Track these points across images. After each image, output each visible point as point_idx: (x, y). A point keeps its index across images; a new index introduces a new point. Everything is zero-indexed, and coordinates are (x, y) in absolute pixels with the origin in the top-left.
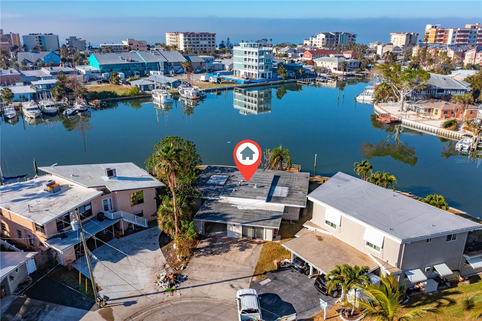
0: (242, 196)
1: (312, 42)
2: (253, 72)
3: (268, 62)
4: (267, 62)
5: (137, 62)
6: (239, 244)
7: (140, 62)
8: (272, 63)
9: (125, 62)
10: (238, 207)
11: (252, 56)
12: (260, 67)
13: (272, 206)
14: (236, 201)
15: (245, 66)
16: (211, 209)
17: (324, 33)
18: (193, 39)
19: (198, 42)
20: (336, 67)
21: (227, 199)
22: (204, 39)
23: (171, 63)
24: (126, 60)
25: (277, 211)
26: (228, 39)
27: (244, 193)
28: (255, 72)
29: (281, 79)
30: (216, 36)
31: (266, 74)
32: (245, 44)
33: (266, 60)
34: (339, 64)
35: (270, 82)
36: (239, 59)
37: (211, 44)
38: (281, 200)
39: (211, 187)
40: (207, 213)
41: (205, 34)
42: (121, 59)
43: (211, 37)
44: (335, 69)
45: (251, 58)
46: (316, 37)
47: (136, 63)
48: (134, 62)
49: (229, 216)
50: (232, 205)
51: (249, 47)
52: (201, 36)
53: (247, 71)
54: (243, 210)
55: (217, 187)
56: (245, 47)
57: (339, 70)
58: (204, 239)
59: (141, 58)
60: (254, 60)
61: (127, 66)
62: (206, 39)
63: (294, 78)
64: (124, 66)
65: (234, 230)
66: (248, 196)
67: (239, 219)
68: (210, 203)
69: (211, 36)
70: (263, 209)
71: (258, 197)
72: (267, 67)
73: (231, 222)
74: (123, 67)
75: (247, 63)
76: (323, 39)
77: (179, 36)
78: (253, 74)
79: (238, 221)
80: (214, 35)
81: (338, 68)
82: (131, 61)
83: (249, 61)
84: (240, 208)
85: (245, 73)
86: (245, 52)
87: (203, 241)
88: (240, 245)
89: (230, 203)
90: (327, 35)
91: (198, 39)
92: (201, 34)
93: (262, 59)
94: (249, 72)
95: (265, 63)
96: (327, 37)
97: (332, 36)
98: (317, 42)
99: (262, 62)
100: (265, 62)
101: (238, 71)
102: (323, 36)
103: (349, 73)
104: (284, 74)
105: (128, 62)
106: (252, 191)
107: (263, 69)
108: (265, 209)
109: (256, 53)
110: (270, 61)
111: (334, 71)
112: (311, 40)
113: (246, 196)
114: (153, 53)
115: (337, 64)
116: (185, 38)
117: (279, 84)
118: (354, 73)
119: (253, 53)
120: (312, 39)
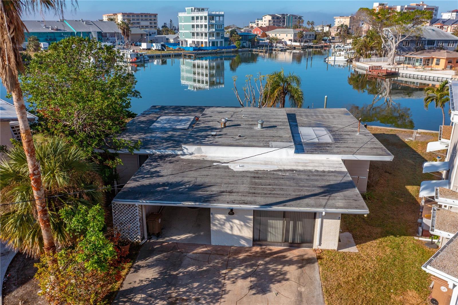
0: (236, 144)
1: (258, 24)
2: (202, 40)
3: (220, 28)
4: (218, 28)
5: (63, 31)
6: (246, 267)
7: (68, 31)
8: (223, 30)
9: (50, 30)
10: (232, 166)
11: (201, 22)
12: (210, 33)
13: (312, 162)
14: (225, 156)
15: (193, 34)
16: (159, 176)
17: (270, 15)
18: (133, 19)
19: (138, 23)
20: (292, 38)
21: (200, 151)
22: (145, 19)
23: (106, 33)
24: (50, 29)
25: (333, 170)
26: (171, 21)
27: (238, 138)
28: (205, 39)
29: (235, 47)
30: (158, 16)
31: (217, 42)
32: (192, 9)
33: (216, 26)
34: (295, 35)
35: (223, 50)
36: (186, 28)
37: (153, 25)
38: (328, 148)
39: (159, 134)
40: (150, 185)
41: (146, 15)
42: (44, 27)
43: (153, 18)
44: (291, 40)
45: (199, 23)
46: (262, 19)
47: (63, 33)
48: (61, 31)
49: (215, 189)
50: (215, 164)
51: (197, 11)
52: (142, 16)
53: (196, 40)
54: (247, 172)
55: (170, 133)
56: (192, 11)
57: (295, 41)
58: (144, 258)
59: (69, 28)
60: (203, 25)
61: (52, 35)
62: (147, 19)
63: (249, 48)
64: (49, 35)
65: (236, 232)
66: (251, 143)
67: (244, 194)
68: (157, 162)
69: (153, 16)
70: (294, 168)
71: (274, 144)
72: (218, 34)
73: (223, 202)
74: (47, 37)
75: (195, 30)
76: (270, 21)
77: (117, 16)
78: (202, 42)
79: (243, 198)
80: (156, 16)
81: (294, 40)
82: (57, 30)
83: (197, 28)
84: (236, 167)
85: (194, 42)
86: (193, 18)
87: (140, 263)
88: (249, 270)
89: (209, 159)
90: (273, 17)
91: (139, 19)
92: (142, 15)
93: (212, 25)
94: (198, 40)
95: (216, 30)
96: (273, 18)
97: (278, 18)
98: (263, 24)
99: (212, 28)
100: (216, 28)
101: (185, 41)
102: (270, 18)
103: (306, 44)
104: (238, 41)
105: (53, 31)
106: (254, 134)
107: (213, 36)
108: (301, 168)
109: (206, 17)
110: (221, 28)
111: (289, 43)
112: (256, 23)
113: (246, 143)
114: (85, 22)
115: (293, 35)
116: (124, 18)
117: (233, 52)
118: (311, 44)
119: (201, 18)
120: (258, 21)
